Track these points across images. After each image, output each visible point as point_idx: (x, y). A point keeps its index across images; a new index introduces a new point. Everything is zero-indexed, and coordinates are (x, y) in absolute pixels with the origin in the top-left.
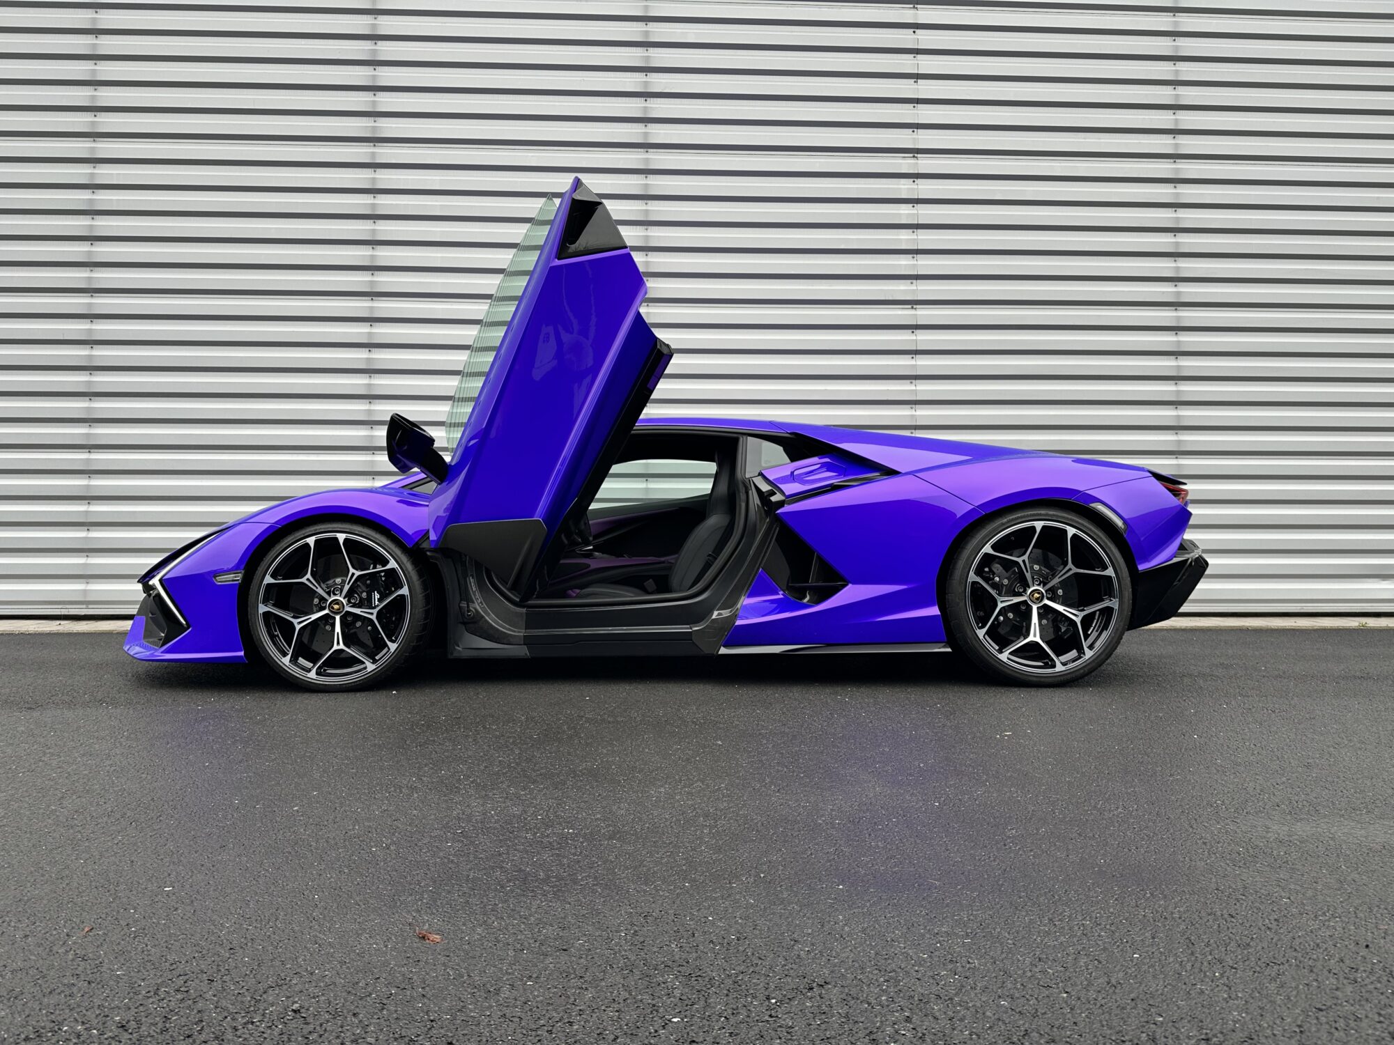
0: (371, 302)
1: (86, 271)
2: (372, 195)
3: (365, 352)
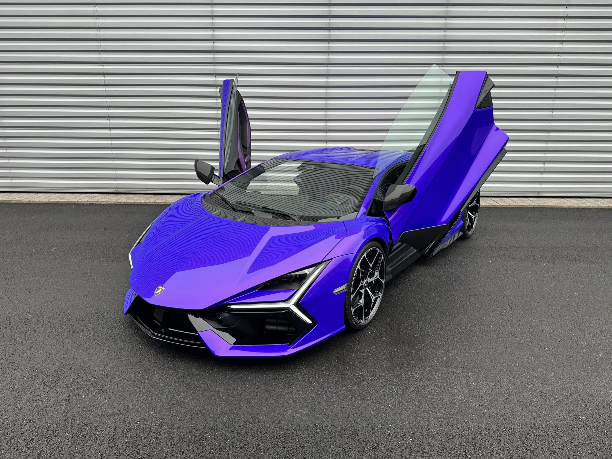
0: (327, 67)
1: (212, 54)
2: (329, 18)
3: (324, 90)
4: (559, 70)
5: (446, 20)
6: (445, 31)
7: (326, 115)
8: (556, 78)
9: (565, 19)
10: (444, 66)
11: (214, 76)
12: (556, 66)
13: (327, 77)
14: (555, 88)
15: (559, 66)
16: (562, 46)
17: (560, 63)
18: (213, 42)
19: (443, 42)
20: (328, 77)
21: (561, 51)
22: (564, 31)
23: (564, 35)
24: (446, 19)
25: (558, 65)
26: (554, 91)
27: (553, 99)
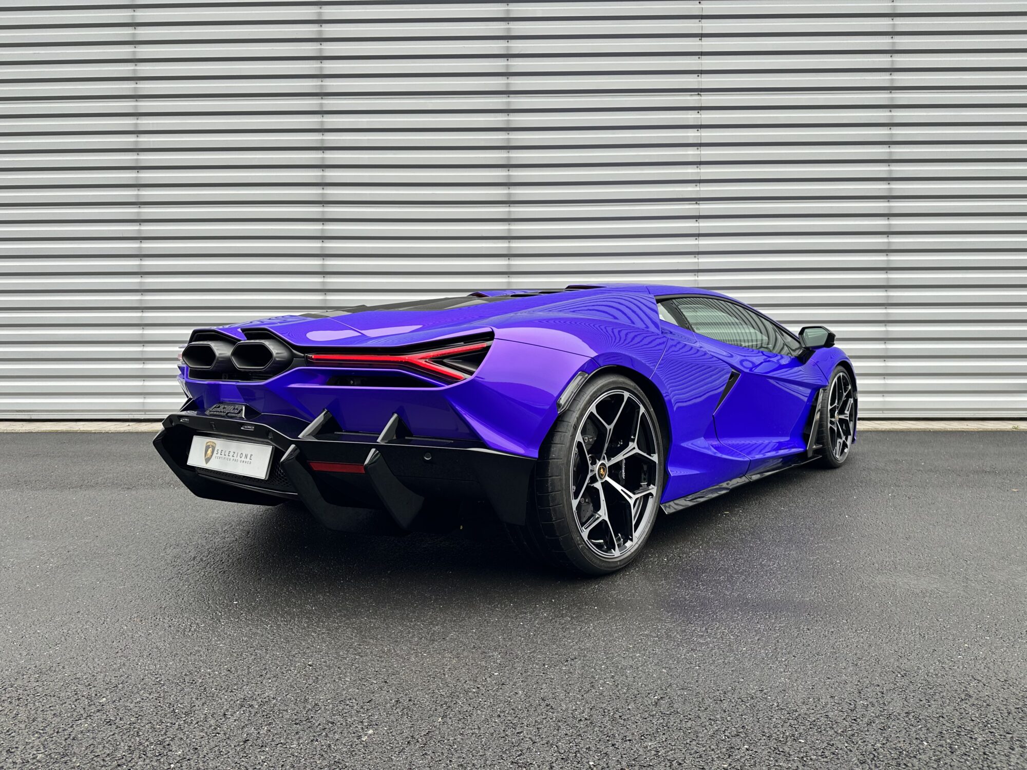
1: (135, 190)
2: (321, 133)
3: (320, 242)
4: (699, 208)
5: (508, 134)
6: (508, 150)
7: (323, 283)
8: (697, 221)
9: (699, 129)
10: (511, 205)
11: (138, 223)
12: (695, 202)
13: (322, 223)
14: (697, 238)
15: (698, 202)
16: (699, 171)
17: (699, 197)
18: (138, 172)
19: (507, 169)
20: (324, 223)
21: (699, 179)
22: (699, 148)
23: (699, 153)
24: (508, 132)
25: (697, 200)
26: (696, 242)
27: (697, 256)
